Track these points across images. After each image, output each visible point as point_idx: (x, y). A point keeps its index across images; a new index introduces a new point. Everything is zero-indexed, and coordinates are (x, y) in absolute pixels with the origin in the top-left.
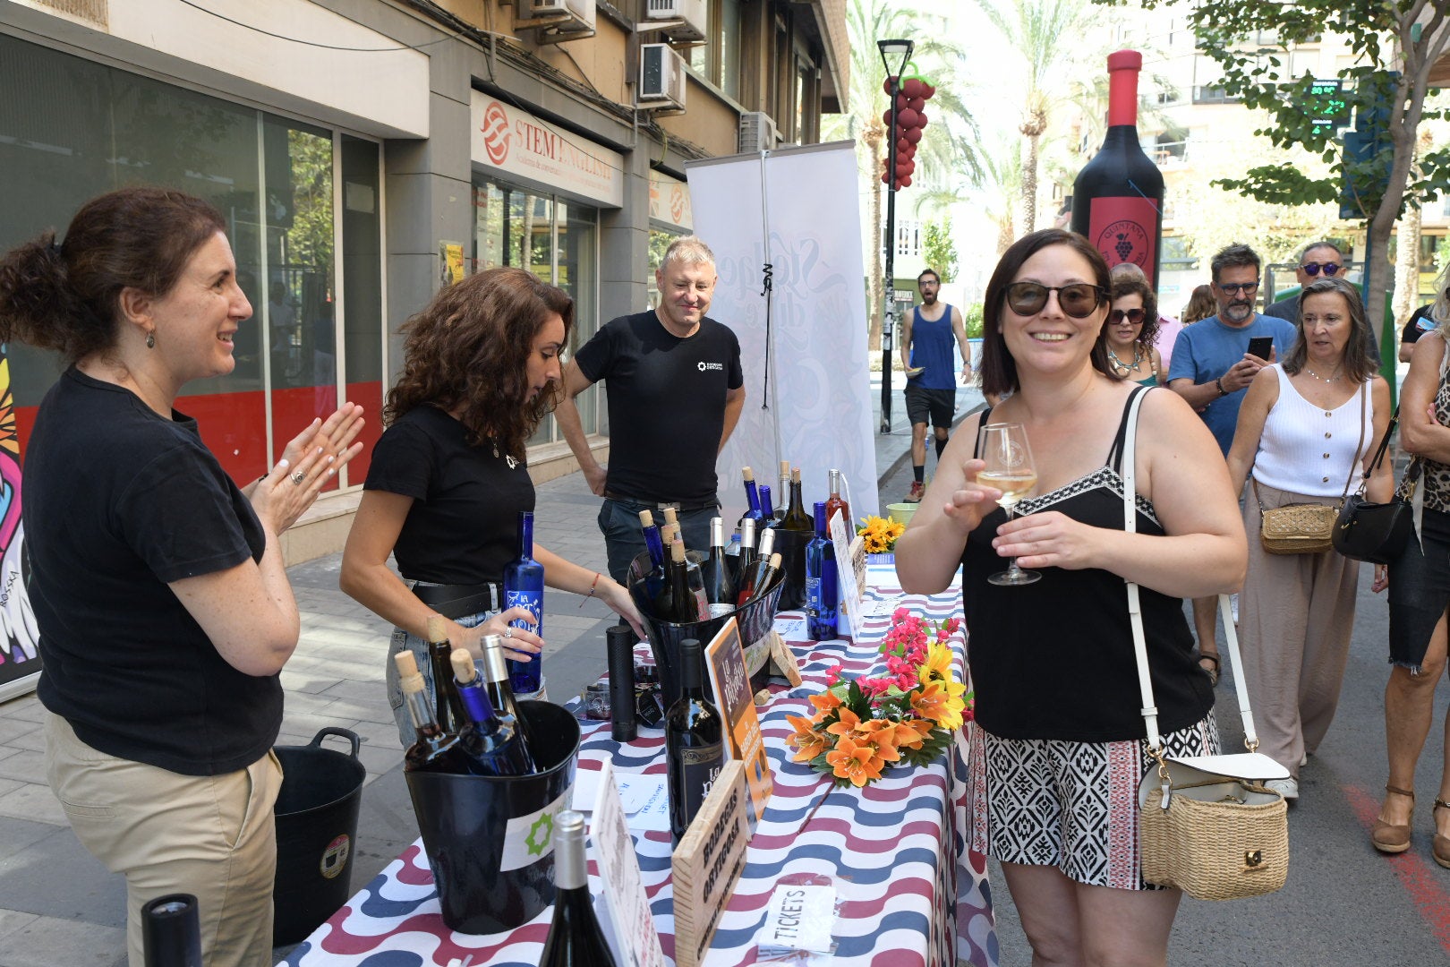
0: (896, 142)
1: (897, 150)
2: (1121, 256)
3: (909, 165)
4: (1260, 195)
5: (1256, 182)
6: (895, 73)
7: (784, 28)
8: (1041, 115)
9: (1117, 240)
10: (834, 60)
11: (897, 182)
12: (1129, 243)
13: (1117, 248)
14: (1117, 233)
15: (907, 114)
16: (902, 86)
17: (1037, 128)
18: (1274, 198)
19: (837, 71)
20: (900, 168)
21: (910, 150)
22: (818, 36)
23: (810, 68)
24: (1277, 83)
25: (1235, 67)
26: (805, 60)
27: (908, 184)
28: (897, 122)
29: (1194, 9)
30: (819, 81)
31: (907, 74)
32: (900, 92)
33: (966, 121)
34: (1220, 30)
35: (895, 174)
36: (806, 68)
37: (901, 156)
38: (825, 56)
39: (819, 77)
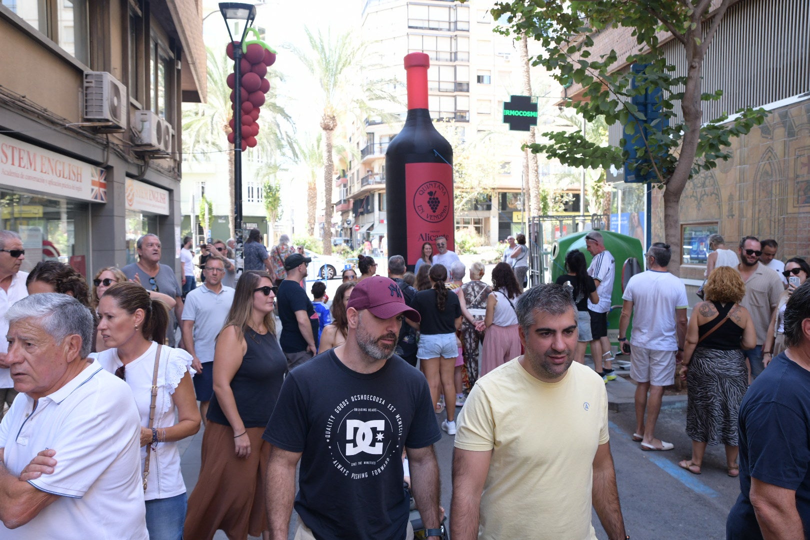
0: (241, 103)
1: (242, 112)
2: (432, 208)
3: (254, 126)
4: (563, 159)
5: (561, 148)
6: (237, 38)
7: (140, 13)
8: (333, 118)
9: (429, 197)
10: (190, 53)
11: (243, 142)
12: (437, 199)
13: (429, 202)
14: (428, 191)
15: (251, 77)
16: (245, 50)
17: (332, 126)
18: (575, 162)
19: (194, 63)
20: (245, 128)
21: (254, 113)
22: (175, 32)
23: (170, 58)
24: (589, 60)
25: (553, 45)
26: (165, 50)
27: (253, 144)
28: (241, 85)
29: (496, 4)
30: (179, 71)
31: (250, 38)
32: (244, 56)
33: (288, 120)
34: (513, 27)
35: (240, 134)
36: (168, 58)
37: (246, 118)
38: (184, 52)
39: (179, 67)
